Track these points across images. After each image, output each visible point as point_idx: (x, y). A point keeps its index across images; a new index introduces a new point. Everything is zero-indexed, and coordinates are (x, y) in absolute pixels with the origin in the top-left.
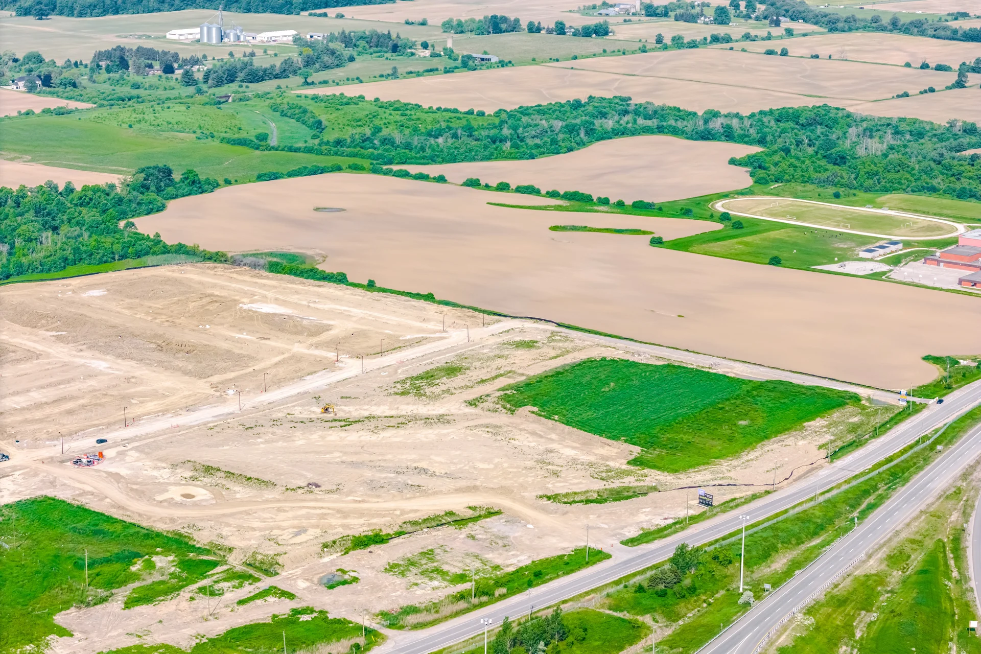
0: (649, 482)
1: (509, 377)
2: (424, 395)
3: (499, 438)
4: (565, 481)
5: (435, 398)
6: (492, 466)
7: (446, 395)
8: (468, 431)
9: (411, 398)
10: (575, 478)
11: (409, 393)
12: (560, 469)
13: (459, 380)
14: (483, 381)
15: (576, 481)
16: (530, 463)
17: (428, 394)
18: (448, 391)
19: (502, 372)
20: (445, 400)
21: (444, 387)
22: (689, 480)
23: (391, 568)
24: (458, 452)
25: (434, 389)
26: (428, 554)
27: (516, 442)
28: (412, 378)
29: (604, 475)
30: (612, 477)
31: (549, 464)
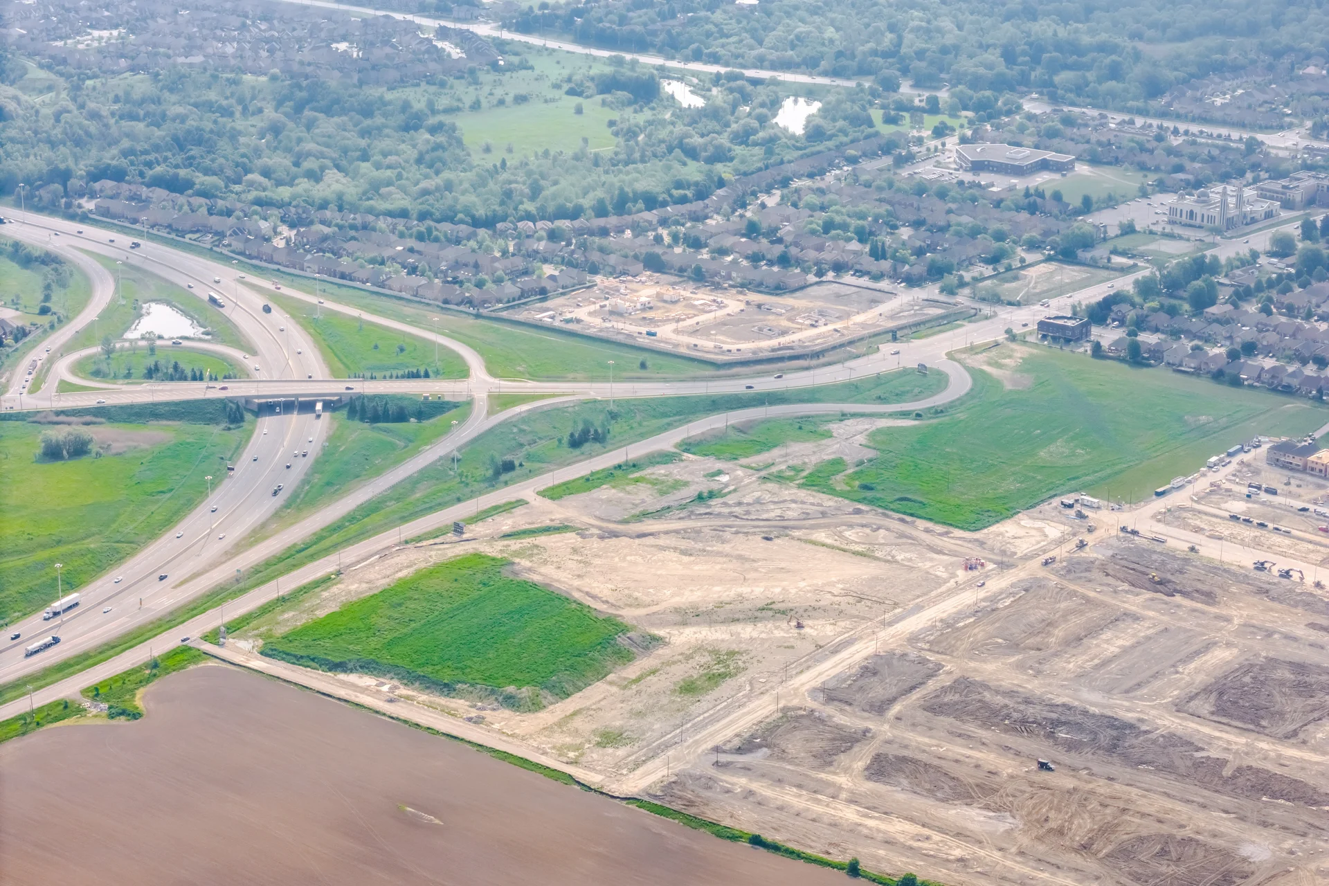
0: (500, 545)
1: (625, 679)
2: (710, 652)
3: (626, 592)
4: (566, 544)
5: (699, 649)
6: (629, 558)
7: (688, 652)
8: (655, 598)
9: (724, 648)
10: (559, 548)
11: (727, 654)
12: (571, 557)
13: (679, 672)
14: (654, 672)
15: (559, 544)
16: (597, 561)
17: (707, 654)
18: (689, 658)
19: (634, 687)
20: (687, 647)
21: (692, 663)
22: (466, 547)
23: (686, 484)
24: (659, 572)
25: (703, 660)
26: (663, 493)
27: (610, 586)
28: (730, 675)
29: (535, 551)
30: (529, 549)
31: (580, 562)
